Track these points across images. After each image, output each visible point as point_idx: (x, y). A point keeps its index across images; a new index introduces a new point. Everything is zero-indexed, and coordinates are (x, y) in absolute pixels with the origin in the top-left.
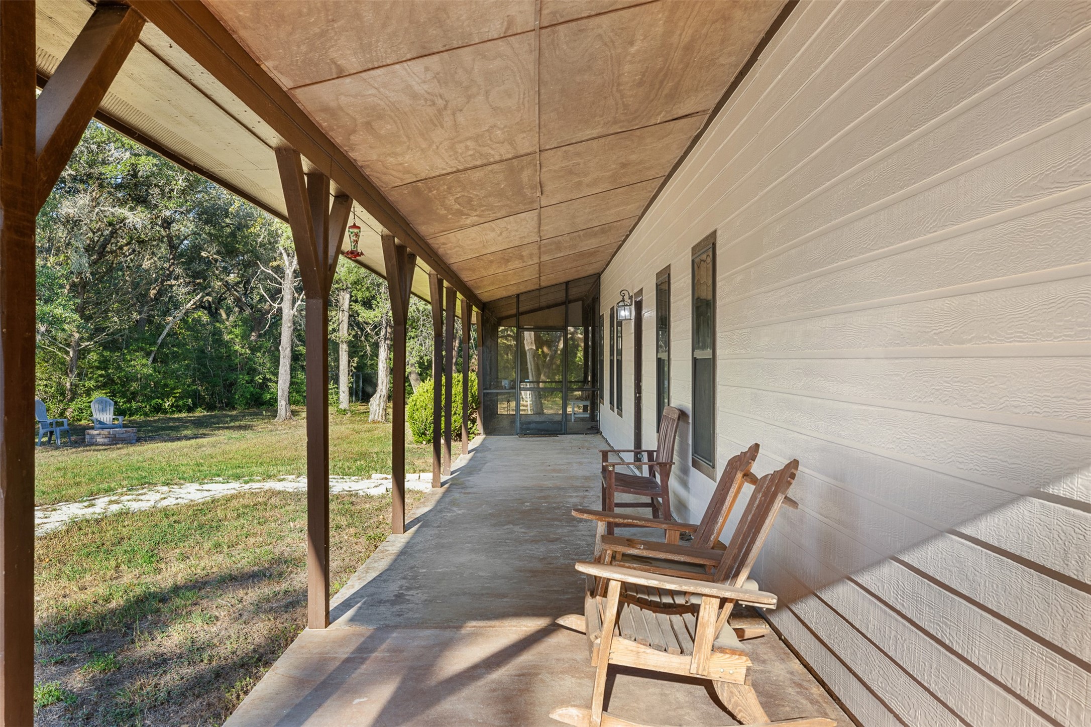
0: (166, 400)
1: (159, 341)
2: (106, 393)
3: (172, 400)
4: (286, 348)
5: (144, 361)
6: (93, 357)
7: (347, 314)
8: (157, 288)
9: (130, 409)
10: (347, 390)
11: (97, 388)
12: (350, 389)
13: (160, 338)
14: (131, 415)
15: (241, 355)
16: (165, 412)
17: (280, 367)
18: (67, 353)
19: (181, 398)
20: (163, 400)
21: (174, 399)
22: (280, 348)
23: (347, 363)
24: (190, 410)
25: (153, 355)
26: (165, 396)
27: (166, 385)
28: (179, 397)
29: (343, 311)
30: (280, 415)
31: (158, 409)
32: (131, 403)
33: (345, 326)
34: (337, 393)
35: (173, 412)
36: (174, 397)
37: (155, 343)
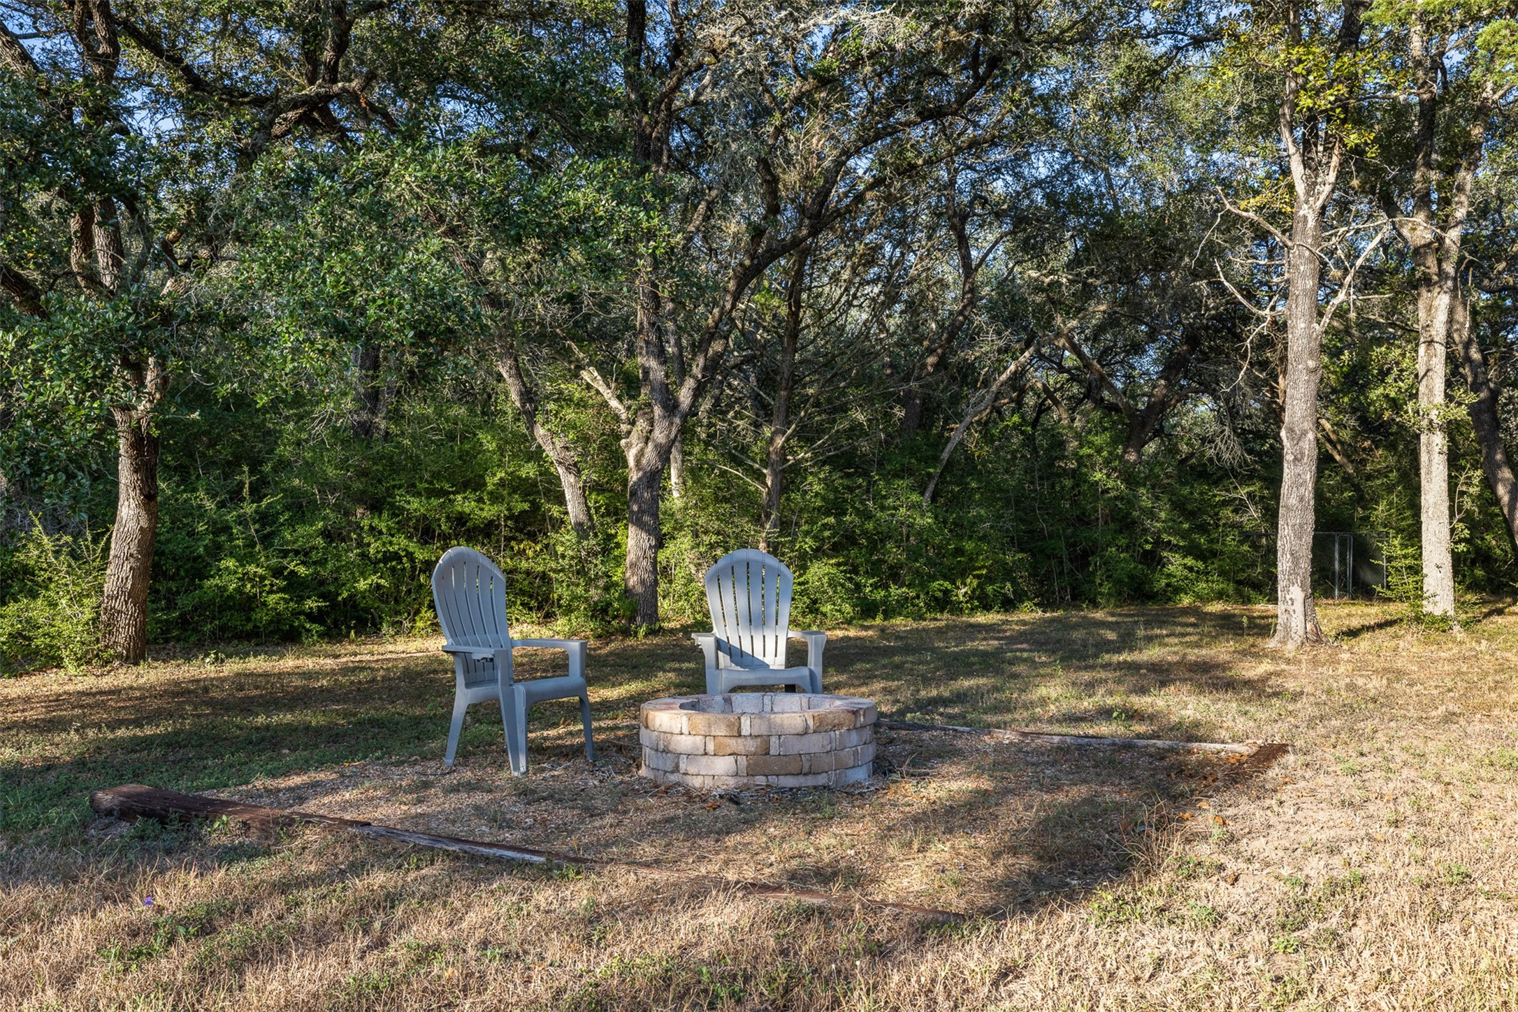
0: (958, 583)
1: (945, 455)
2: (839, 565)
3: (972, 582)
4: (1304, 433)
5: (915, 497)
6: (814, 485)
7: (1440, 350)
8: (939, 351)
9: (885, 601)
10: (1447, 561)
11: (818, 553)
12: (1457, 559)
13: (947, 450)
14: (887, 616)
15: (1106, 491)
16: (956, 609)
17: (1285, 489)
18: (760, 477)
19: (990, 579)
20: (953, 583)
21: (975, 582)
22: (1283, 434)
23: (1445, 486)
24: (1008, 605)
25: (931, 487)
26: (956, 574)
27: (959, 551)
28: (986, 576)
29: (1430, 342)
30: (1287, 628)
31: (943, 603)
32: (886, 587)
33: (1437, 382)
34: (1416, 570)
35: (973, 609)
36: (975, 577)
37: (936, 459)
